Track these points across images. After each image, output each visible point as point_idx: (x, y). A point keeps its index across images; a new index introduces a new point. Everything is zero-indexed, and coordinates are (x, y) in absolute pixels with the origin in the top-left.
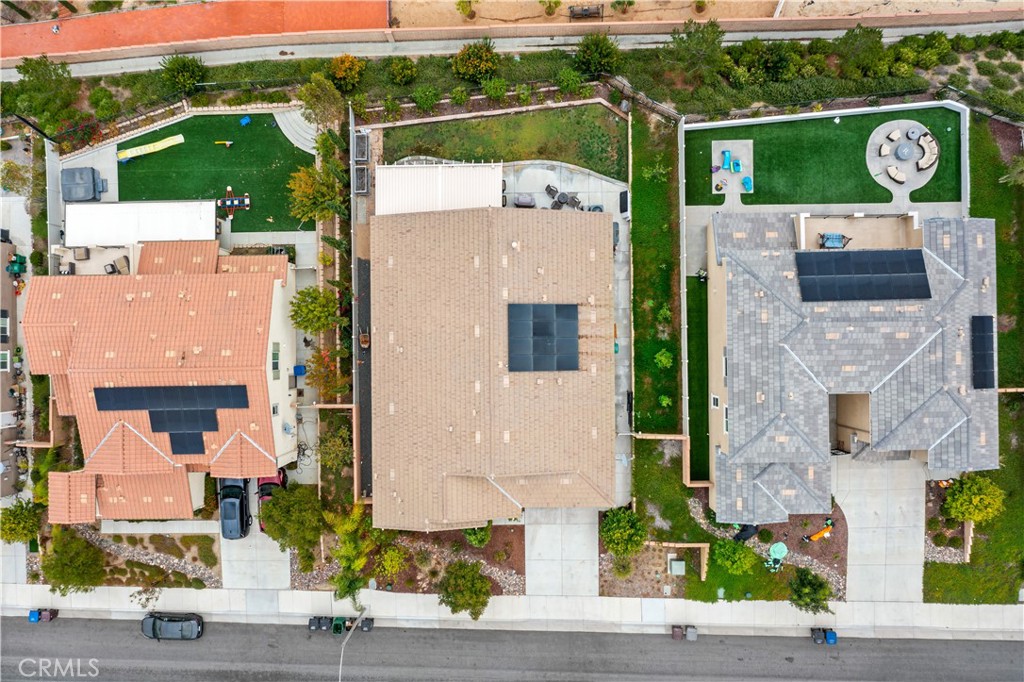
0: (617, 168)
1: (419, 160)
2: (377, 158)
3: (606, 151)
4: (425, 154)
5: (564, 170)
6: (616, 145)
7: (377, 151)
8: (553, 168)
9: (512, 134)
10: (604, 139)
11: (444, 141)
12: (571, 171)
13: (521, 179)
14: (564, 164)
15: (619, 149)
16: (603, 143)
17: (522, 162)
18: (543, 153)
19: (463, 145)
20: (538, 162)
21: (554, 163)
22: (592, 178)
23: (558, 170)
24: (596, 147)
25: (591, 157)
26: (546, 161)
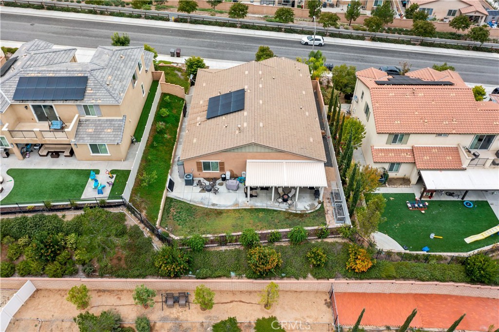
0: (172, 204)
1: (301, 211)
2: (329, 212)
3: (177, 212)
4: (296, 213)
5: (207, 203)
6: (170, 215)
7: (329, 216)
8: (213, 205)
9: (239, 222)
10: (177, 219)
11: (285, 220)
12: (202, 203)
13: (235, 200)
14: (206, 207)
15: (168, 213)
16: (179, 216)
17: (233, 208)
18: (219, 213)
19: (272, 218)
20: (223, 208)
21: (212, 207)
22: (189, 199)
23: (210, 204)
24: (184, 215)
25: (187, 210)
26: (217, 208)
